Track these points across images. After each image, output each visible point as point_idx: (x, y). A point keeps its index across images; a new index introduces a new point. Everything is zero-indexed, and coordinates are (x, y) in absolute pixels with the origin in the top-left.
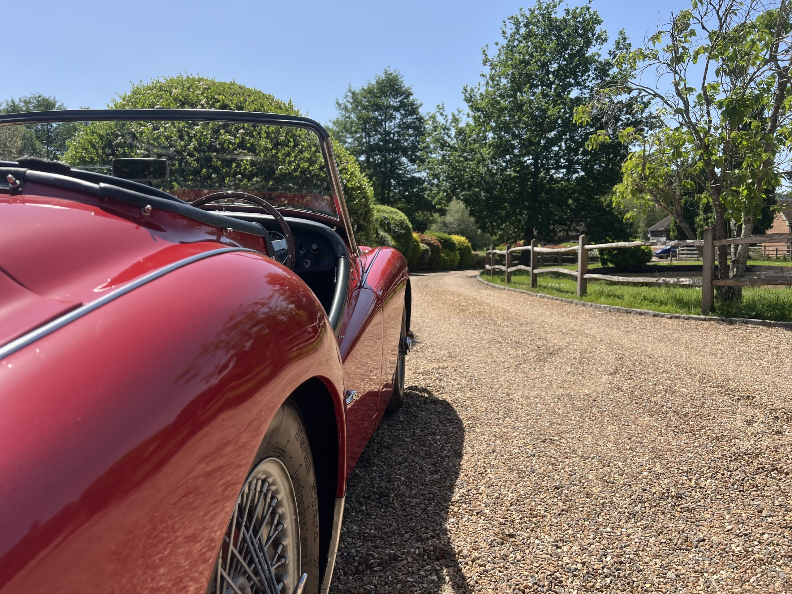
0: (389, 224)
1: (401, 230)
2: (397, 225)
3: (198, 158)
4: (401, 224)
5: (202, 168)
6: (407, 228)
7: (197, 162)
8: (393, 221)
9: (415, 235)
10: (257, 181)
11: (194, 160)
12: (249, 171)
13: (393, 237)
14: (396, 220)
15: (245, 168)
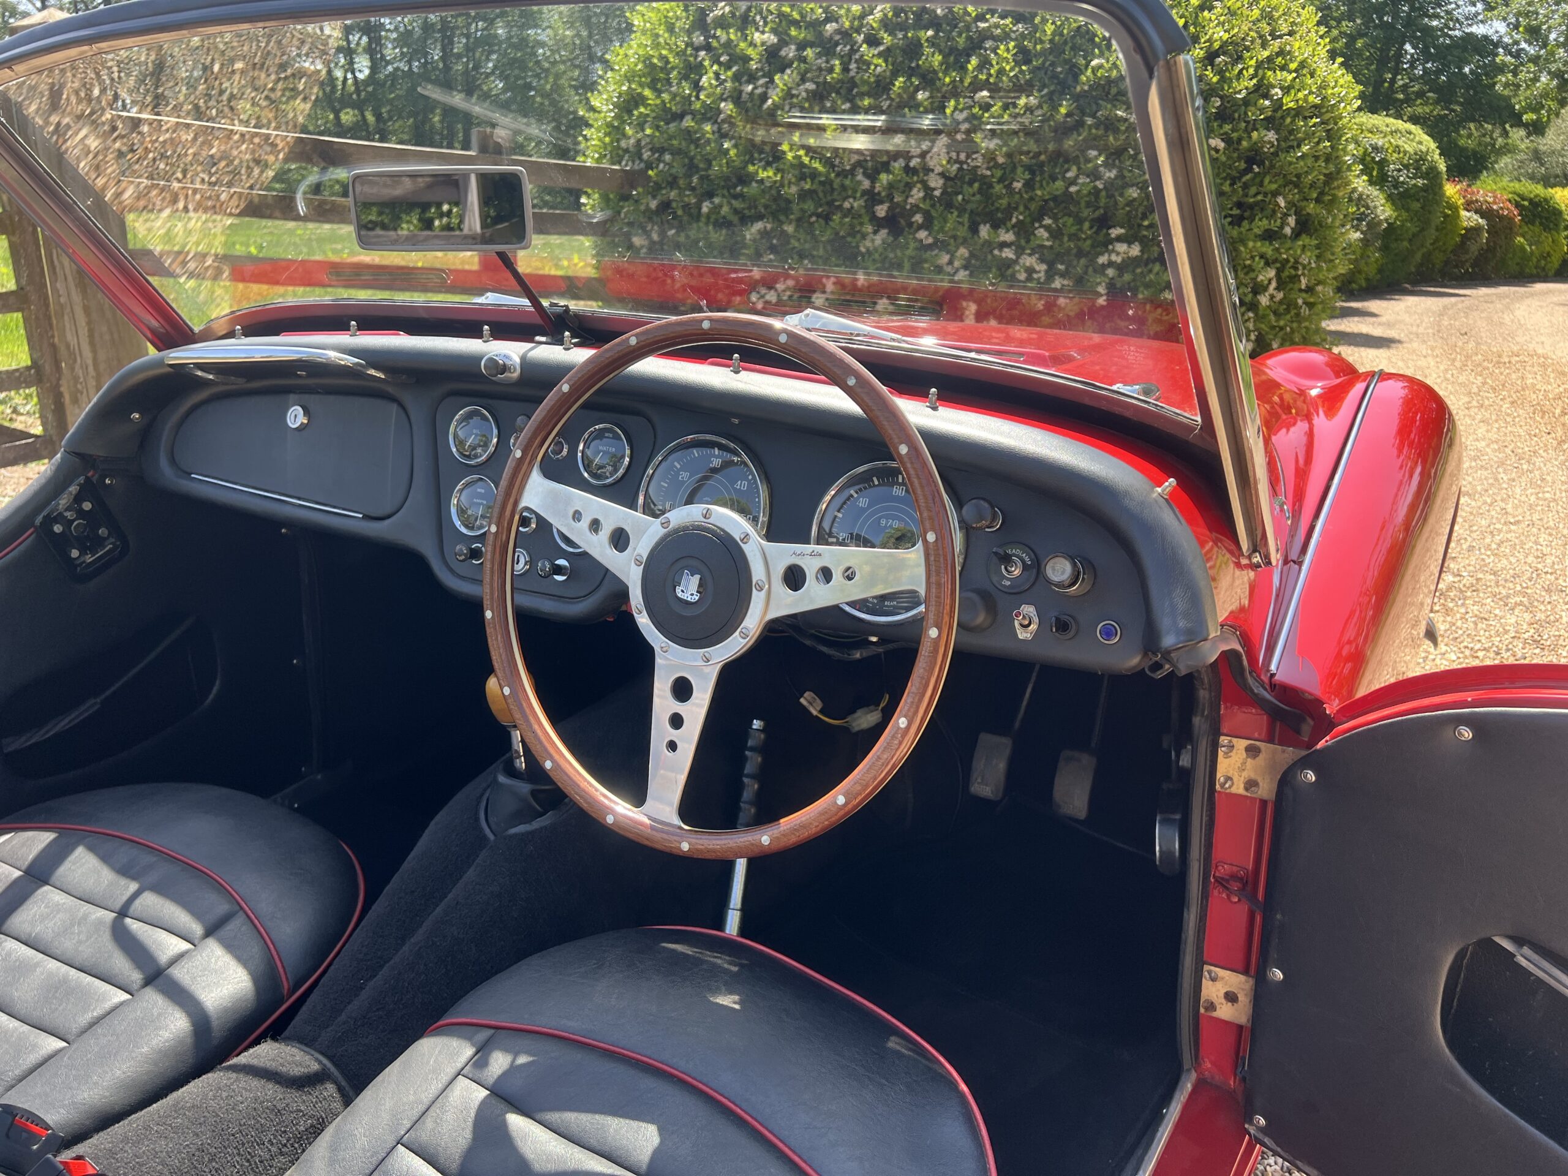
0: (1383, 163)
1: (1415, 177)
2: (1406, 167)
3: (888, 49)
4: (1418, 162)
5: (895, 74)
6: (1432, 174)
7: (886, 61)
8: (1395, 155)
9: (1451, 190)
10: (1029, 109)
11: (880, 55)
12: (1010, 79)
13: (1390, 198)
14: (1405, 152)
15: (1001, 72)
